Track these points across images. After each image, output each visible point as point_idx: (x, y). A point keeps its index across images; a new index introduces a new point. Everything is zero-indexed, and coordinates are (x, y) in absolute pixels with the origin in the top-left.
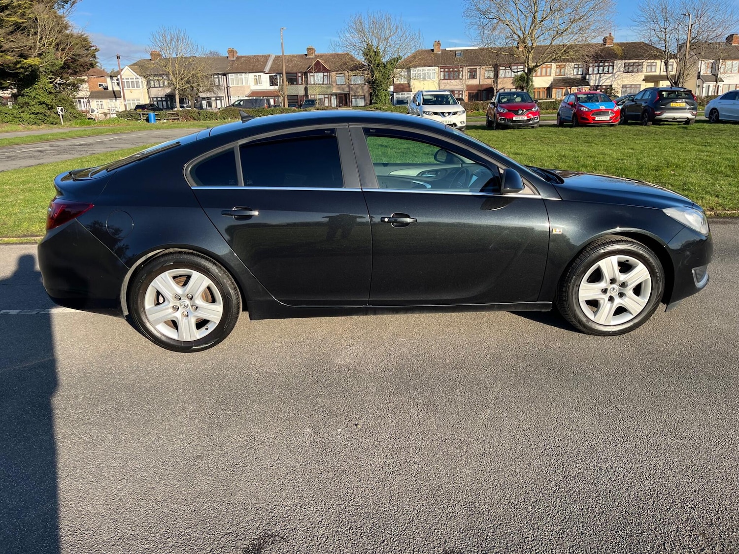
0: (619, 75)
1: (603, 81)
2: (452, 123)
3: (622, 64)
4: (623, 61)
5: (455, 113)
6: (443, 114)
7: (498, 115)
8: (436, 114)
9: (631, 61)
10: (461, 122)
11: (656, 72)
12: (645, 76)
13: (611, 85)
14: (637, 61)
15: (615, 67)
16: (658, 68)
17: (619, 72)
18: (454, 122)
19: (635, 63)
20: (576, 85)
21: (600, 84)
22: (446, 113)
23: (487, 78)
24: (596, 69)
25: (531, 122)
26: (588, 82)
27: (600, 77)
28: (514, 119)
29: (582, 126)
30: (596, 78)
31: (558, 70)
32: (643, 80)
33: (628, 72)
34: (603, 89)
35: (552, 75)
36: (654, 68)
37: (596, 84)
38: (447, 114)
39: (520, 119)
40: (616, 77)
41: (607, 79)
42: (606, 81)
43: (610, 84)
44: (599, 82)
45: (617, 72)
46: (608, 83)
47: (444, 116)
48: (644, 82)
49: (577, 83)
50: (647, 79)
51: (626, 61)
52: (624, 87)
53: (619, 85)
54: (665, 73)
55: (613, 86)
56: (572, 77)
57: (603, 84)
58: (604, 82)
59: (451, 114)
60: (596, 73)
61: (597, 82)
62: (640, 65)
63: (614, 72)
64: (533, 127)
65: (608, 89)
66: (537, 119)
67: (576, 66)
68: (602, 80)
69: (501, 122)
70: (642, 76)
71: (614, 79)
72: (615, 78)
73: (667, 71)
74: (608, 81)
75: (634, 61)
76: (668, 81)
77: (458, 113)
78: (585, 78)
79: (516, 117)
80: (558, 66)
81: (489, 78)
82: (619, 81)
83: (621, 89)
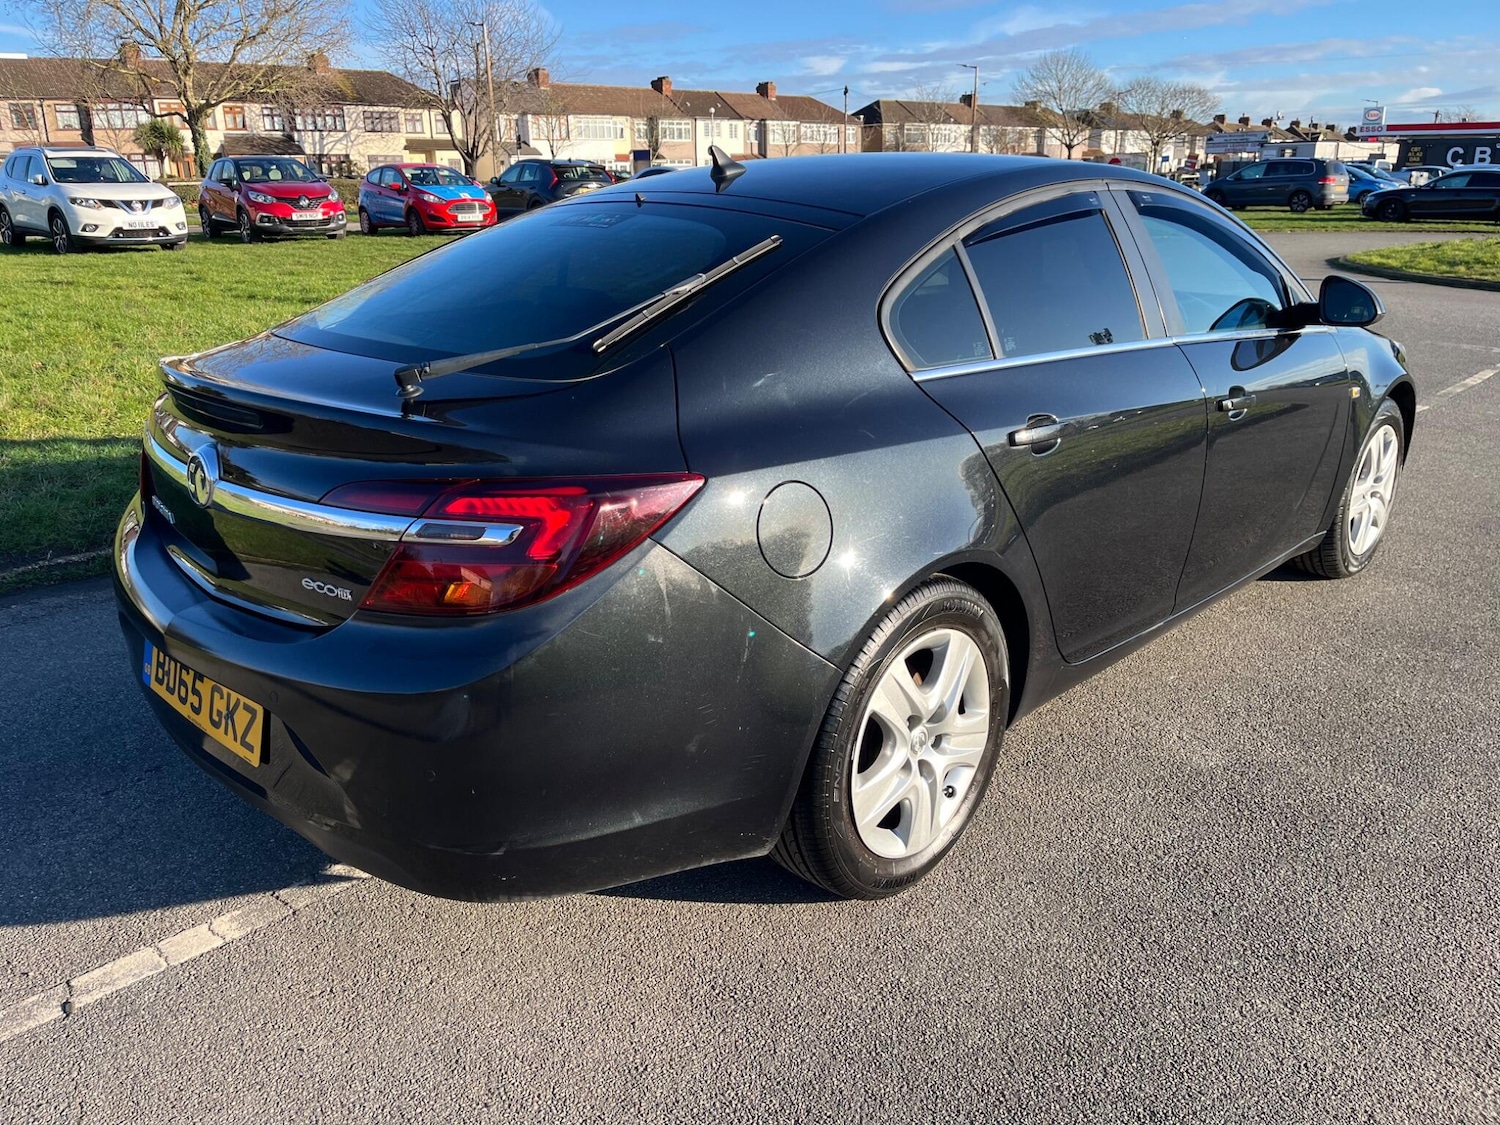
0: (358, 136)
1: (330, 146)
2: (156, 227)
3: (358, 114)
4: (361, 108)
5: (158, 203)
6: (128, 204)
7: (251, 210)
8: (108, 204)
9: (376, 109)
10: (177, 225)
11: (423, 132)
12: (407, 141)
13: (347, 156)
14: (386, 109)
15: (346, 118)
16: (429, 124)
17: (355, 130)
18: (162, 225)
19: (384, 112)
20: (276, 150)
21: (325, 153)
22: (137, 201)
23: (64, 129)
24: (310, 120)
25: (332, 225)
26: (299, 147)
27: (322, 138)
28: (295, 217)
29: (431, 234)
30: (313, 139)
31: (229, 117)
32: (406, 148)
33: (373, 131)
34: (333, 162)
35: (219, 126)
36: (418, 124)
37: (318, 153)
38: (139, 206)
39: (309, 218)
40: (352, 139)
41: (337, 142)
42: (335, 146)
43: (344, 152)
44: (322, 147)
45: (352, 129)
46: (339, 150)
47: (132, 209)
48: (407, 151)
49: (276, 147)
50: (412, 146)
51: (366, 108)
52: (371, 159)
53: (363, 156)
54: (448, 137)
55: (351, 158)
56: (264, 134)
57: (331, 153)
58: (332, 148)
59: (149, 205)
60: (311, 127)
61: (318, 147)
62: (392, 118)
63: (348, 129)
64: (333, 237)
65: (344, 162)
66: (342, 219)
67: (266, 112)
68: (327, 144)
69: (262, 224)
70: (400, 140)
71: (350, 144)
72: (352, 142)
73: (450, 133)
74: (338, 146)
75: (381, 109)
76: (457, 152)
77: (166, 204)
78: (291, 138)
79: (299, 214)
80: (228, 110)
81: (68, 127)
82: (360, 147)
83: (367, 163)
